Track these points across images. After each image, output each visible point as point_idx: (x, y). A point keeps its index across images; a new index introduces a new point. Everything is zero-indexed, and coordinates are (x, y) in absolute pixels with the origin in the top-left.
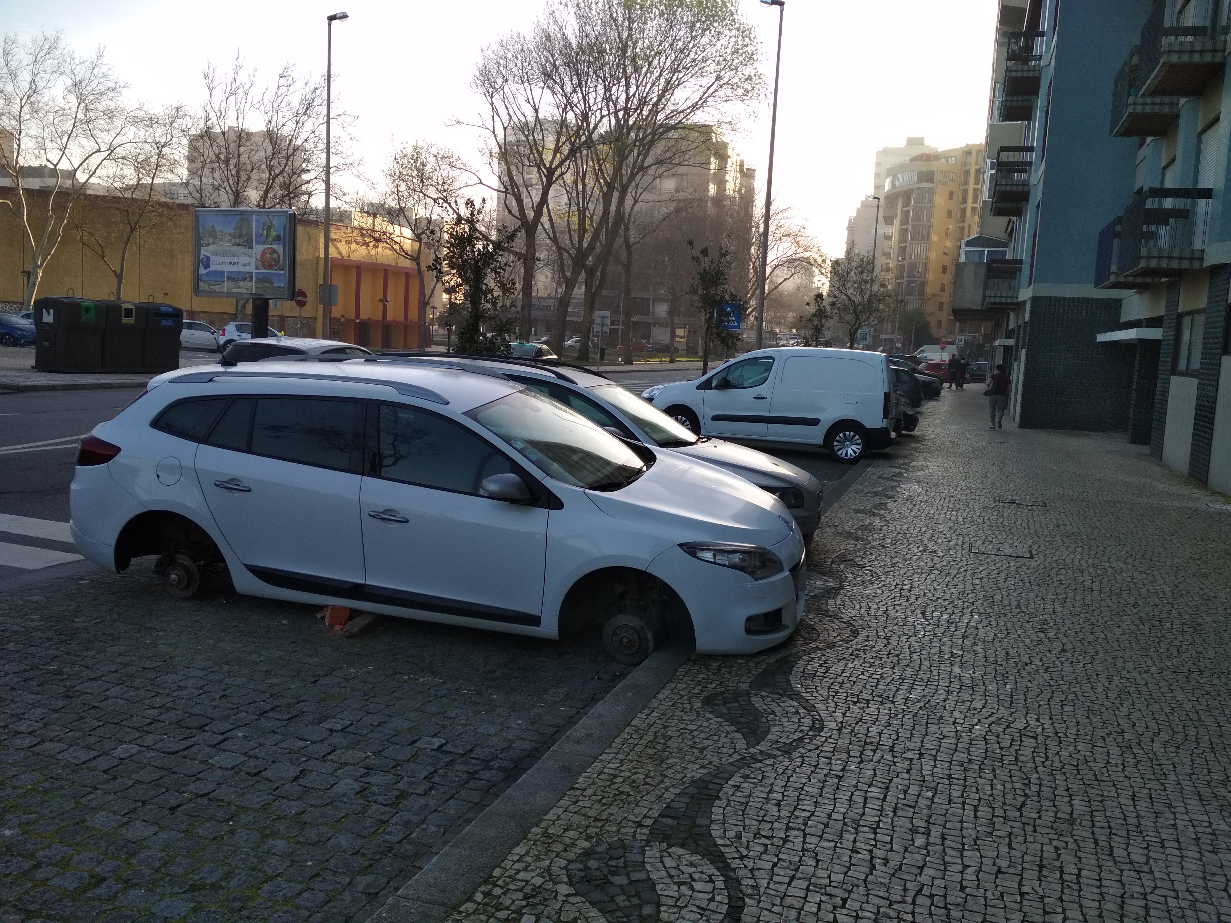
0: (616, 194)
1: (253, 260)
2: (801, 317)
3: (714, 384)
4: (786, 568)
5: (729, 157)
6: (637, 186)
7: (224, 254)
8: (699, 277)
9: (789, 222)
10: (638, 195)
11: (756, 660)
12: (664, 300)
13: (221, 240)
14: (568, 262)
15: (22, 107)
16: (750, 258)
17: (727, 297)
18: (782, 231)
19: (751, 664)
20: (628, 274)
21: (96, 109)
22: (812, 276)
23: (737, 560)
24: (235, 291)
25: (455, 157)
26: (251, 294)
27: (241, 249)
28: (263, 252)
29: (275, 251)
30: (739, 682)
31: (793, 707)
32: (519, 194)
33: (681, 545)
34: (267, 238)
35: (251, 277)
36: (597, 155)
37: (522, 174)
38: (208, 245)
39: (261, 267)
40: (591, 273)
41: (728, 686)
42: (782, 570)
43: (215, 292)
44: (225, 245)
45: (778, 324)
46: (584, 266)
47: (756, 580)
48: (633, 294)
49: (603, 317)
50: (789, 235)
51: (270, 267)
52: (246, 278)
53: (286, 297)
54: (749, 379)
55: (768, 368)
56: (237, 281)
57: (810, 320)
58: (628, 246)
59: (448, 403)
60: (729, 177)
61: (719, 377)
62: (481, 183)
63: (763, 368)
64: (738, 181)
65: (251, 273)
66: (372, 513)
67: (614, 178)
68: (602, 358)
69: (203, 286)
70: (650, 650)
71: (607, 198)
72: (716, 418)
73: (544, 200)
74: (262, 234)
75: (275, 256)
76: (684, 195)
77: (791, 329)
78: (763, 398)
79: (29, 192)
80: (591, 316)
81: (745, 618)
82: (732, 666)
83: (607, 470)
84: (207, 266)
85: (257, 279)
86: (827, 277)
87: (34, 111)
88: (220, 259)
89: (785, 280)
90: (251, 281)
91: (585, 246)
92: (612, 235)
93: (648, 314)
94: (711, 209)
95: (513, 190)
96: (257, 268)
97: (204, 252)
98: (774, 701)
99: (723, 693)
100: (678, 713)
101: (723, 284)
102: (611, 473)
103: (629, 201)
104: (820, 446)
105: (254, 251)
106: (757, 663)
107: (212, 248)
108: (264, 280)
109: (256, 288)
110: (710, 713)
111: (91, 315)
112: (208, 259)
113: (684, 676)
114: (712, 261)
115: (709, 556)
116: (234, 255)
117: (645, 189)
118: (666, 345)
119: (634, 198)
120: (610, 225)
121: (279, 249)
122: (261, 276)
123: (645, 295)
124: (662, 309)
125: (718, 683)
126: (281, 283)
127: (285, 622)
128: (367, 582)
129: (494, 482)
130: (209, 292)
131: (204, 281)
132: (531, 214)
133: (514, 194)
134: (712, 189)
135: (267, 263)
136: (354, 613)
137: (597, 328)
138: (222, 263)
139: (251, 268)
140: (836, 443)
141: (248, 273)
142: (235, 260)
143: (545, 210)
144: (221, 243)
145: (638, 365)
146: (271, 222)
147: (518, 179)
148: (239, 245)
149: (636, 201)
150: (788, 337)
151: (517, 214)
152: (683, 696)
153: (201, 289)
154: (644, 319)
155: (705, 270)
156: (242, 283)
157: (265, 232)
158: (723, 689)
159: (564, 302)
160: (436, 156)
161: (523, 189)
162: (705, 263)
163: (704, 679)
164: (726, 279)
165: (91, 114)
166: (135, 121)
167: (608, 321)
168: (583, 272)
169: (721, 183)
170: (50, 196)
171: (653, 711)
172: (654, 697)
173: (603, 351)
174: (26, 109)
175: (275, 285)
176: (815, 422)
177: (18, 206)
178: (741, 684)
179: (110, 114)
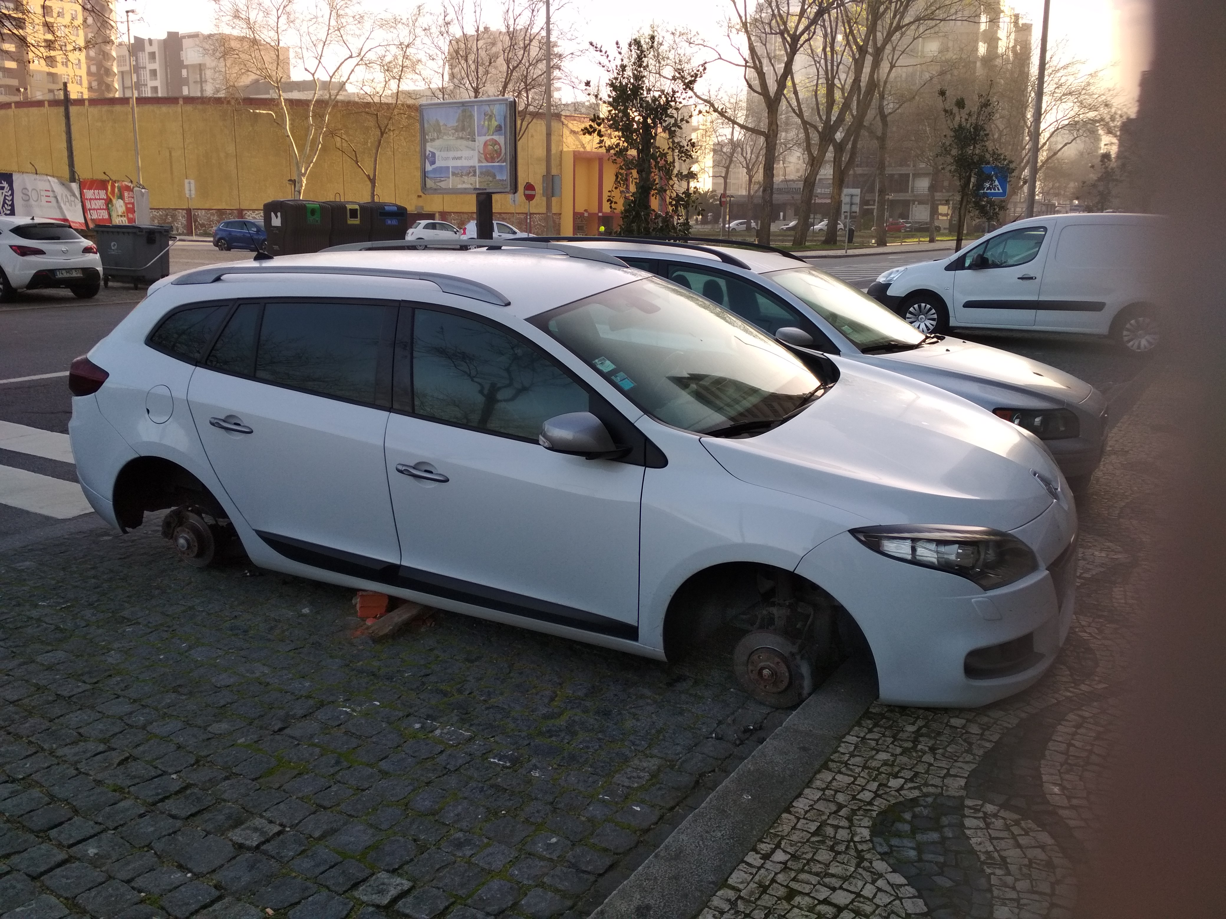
0: (869, 60)
1: (476, 154)
2: (1084, 183)
3: (967, 264)
4: (1042, 565)
5: (1003, 12)
6: (894, 49)
7: (448, 149)
8: (952, 134)
9: (1071, 79)
10: (895, 58)
11: (985, 719)
12: (925, 175)
13: (445, 134)
14: (815, 138)
15: (278, 18)
16: (1025, 123)
17: (988, 156)
18: (1063, 90)
19: (974, 729)
20: (882, 147)
21: (346, 14)
22: (1098, 139)
23: (953, 557)
24: (459, 186)
25: (694, 33)
26: (475, 189)
27: (464, 142)
28: (485, 144)
29: (496, 143)
30: (948, 775)
31: (1042, 847)
32: (761, 67)
33: (854, 532)
34: (488, 129)
35: (475, 172)
36: (847, 16)
37: (765, 45)
38: (433, 140)
39: (484, 161)
40: (840, 148)
41: (926, 785)
42: (1034, 568)
43: (441, 189)
44: (449, 140)
45: (1057, 195)
46: (832, 140)
47: (986, 589)
48: (888, 171)
49: (852, 196)
50: (1070, 94)
51: (492, 160)
52: (470, 173)
53: (508, 189)
54: (1014, 256)
55: (1039, 241)
56: (461, 176)
57: (1094, 186)
58: (884, 117)
59: (509, 304)
60: (1002, 34)
61: (974, 254)
62: (721, 58)
63: (1032, 243)
64: (1013, 36)
65: (474, 167)
66: (400, 468)
67: (866, 41)
68: (850, 240)
69: (430, 183)
70: (806, 691)
71: (859, 64)
72: (969, 305)
73: (788, 70)
74: (483, 126)
75: (496, 147)
76: (950, 55)
77: (1071, 200)
78: (1031, 278)
79: (291, 103)
80: (840, 195)
81: (964, 654)
82: (939, 734)
83: (750, 402)
84: (433, 163)
85: (481, 173)
86: (1116, 136)
87: (290, 22)
88: (444, 154)
89: (1066, 145)
90: (475, 175)
91: (833, 118)
92: (864, 107)
93: (908, 192)
94: (980, 70)
95: (754, 62)
96: (480, 161)
97: (429, 148)
98: (1007, 828)
99: (914, 802)
100: (824, 855)
101: (982, 140)
102: (755, 406)
103: (885, 66)
104: (1105, 336)
105: (477, 143)
106: (986, 728)
107: (437, 143)
108: (487, 173)
109: (480, 182)
110: (884, 856)
111: (317, 217)
112: (434, 154)
113: (852, 755)
114: (969, 114)
115: (903, 549)
116: (457, 149)
117: (903, 52)
118: (927, 223)
119: (891, 63)
120: (862, 92)
121: (500, 139)
122: (484, 170)
123: (904, 170)
124: (923, 185)
125: (908, 774)
126: (504, 176)
127: (306, 611)
128: (404, 563)
129: (560, 426)
130: (436, 189)
131: (431, 178)
132: (772, 87)
133: (755, 67)
134: (982, 49)
135: (490, 155)
136: (394, 603)
137: (845, 208)
138: (447, 159)
139: (474, 162)
140: (1125, 333)
141: (471, 167)
142: (458, 154)
143: (789, 83)
144: (445, 137)
145: (892, 246)
146: (492, 112)
147: (760, 50)
148: (462, 138)
149: (892, 66)
150: (1068, 209)
151: (759, 89)
152: (840, 807)
153: (428, 186)
154: (901, 196)
155: (960, 125)
156: (466, 178)
157: (486, 123)
158: (916, 793)
159: (809, 182)
160: (673, 34)
161: (765, 61)
162: (960, 117)
163: (885, 763)
164: (987, 135)
165: (343, 20)
166: (383, 24)
167: (857, 200)
168: (831, 148)
169: (992, 40)
170: (308, 106)
171: (778, 846)
172: (787, 810)
173: (851, 233)
174: (283, 19)
175: (498, 178)
176: (1097, 307)
177: (282, 116)
178: (948, 781)
179: (360, 19)
